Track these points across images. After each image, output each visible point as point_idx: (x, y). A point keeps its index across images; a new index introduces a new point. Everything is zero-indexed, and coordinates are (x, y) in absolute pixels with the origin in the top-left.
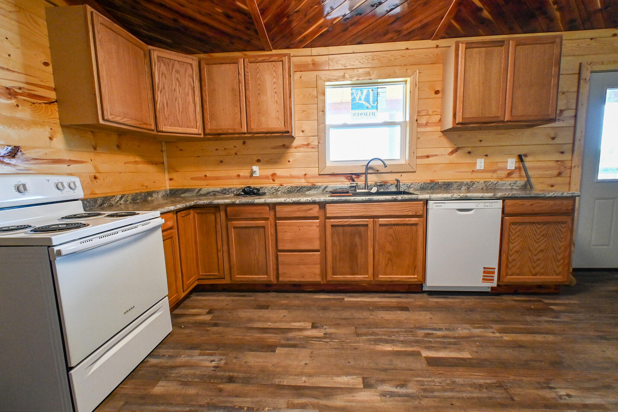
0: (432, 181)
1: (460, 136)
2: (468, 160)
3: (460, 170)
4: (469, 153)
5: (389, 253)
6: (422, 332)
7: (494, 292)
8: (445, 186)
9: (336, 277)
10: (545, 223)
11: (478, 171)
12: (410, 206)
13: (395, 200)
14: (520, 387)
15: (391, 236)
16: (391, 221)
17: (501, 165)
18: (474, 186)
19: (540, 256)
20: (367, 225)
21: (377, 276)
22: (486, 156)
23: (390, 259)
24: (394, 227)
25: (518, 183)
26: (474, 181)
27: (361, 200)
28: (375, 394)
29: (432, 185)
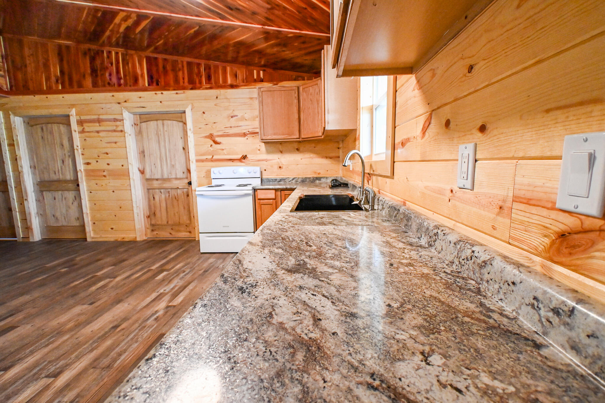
14: (95, 379)
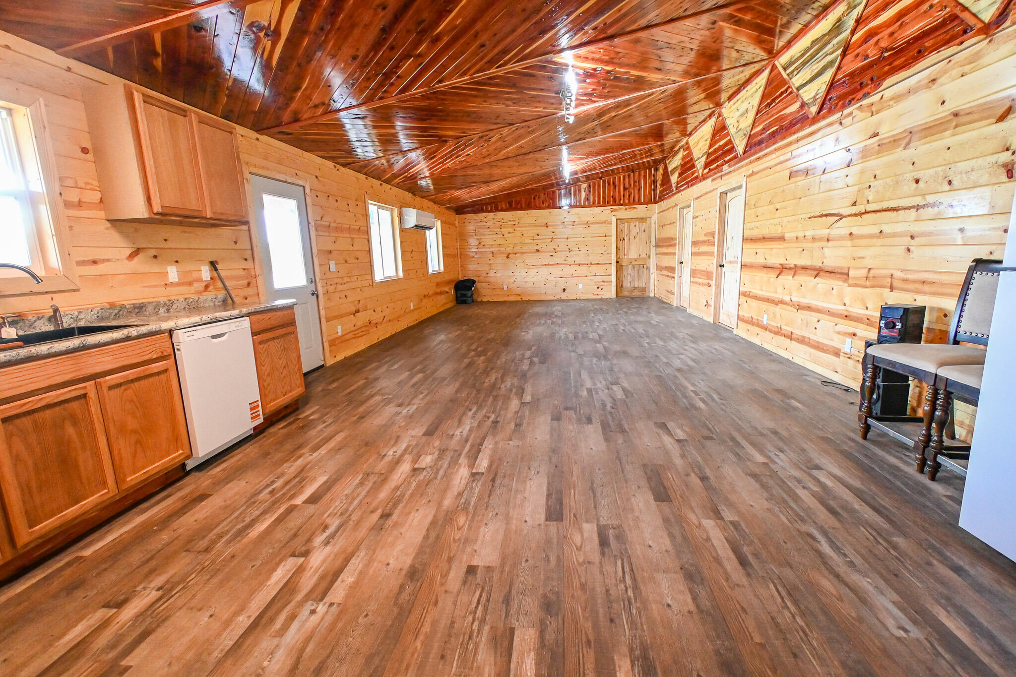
0: (112, 305)
1: (136, 230)
2: (155, 268)
3: (151, 284)
4: (155, 257)
5: (134, 432)
6: (264, 495)
7: (258, 430)
8: (136, 310)
9: (41, 528)
10: (282, 336)
11: (173, 284)
12: (149, 344)
13: (128, 338)
14: (375, 466)
15: (131, 401)
16: (128, 375)
17: (195, 275)
18: (175, 306)
19: (285, 372)
20: (85, 396)
21: (124, 480)
22: (177, 262)
23: (138, 442)
24: (132, 385)
25: (219, 297)
26: (172, 298)
27: (64, 349)
28: (320, 550)
29: (116, 311)
